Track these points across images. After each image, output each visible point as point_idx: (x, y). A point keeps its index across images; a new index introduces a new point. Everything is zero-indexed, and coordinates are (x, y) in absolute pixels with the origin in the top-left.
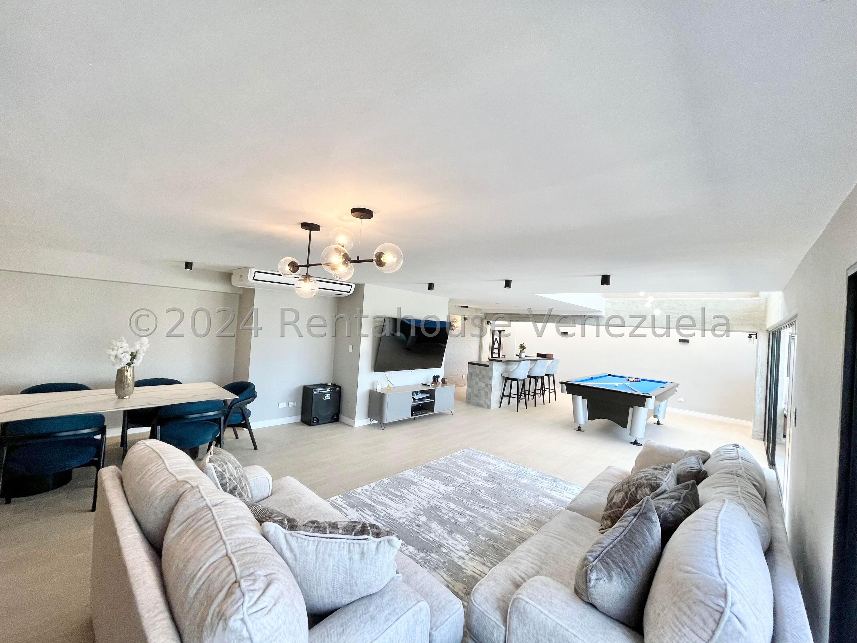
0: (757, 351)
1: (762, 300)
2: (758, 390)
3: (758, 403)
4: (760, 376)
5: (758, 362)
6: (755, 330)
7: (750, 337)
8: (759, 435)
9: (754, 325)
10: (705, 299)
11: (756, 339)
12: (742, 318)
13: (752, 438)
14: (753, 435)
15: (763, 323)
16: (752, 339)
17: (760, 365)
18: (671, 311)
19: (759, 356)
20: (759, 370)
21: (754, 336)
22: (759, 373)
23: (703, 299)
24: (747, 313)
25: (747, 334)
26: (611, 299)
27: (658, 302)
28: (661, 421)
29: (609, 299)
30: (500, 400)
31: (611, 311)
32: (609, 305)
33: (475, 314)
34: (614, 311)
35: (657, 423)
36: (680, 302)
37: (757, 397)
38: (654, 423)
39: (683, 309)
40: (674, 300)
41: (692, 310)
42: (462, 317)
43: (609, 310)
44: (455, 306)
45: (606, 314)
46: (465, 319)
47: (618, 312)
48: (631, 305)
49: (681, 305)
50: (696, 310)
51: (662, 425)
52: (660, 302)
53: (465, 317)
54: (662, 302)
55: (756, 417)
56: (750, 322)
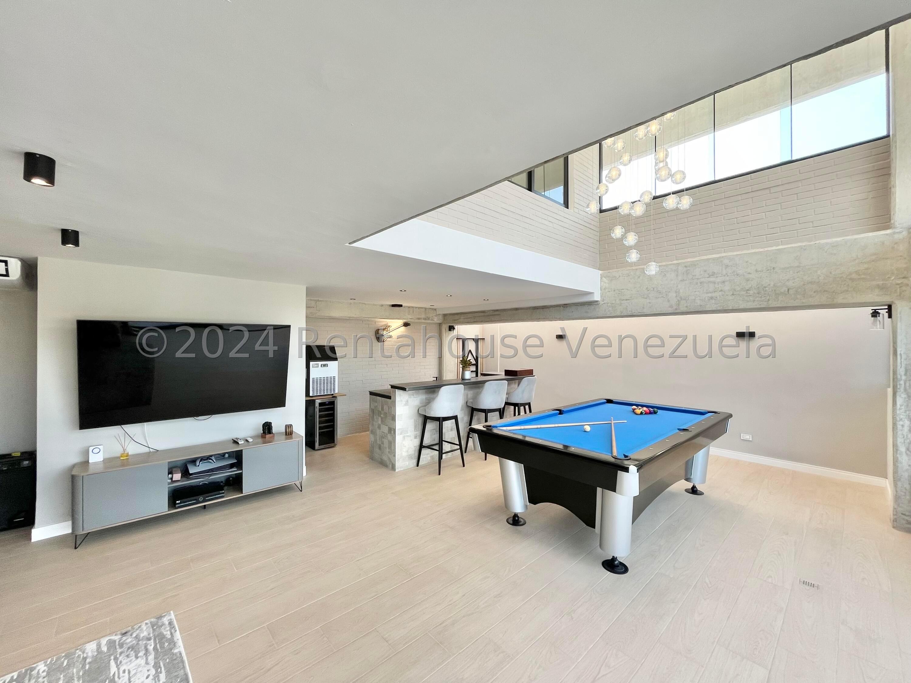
0: (895, 343)
1: (900, 233)
2: (903, 426)
3: (904, 453)
4: (904, 396)
5: (899, 367)
6: (887, 299)
7: (875, 314)
9: (882, 288)
10: (774, 248)
11: (890, 316)
12: (854, 276)
13: (894, 527)
14: (895, 520)
15: (905, 281)
16: (880, 318)
17: (903, 373)
18: (712, 279)
19: (899, 353)
20: (902, 382)
21: (884, 313)
22: (902, 390)
23: (769, 249)
24: (866, 266)
25: (870, 310)
26: (609, 271)
27: (686, 267)
28: (699, 488)
29: (606, 271)
30: (417, 454)
31: (609, 292)
32: (606, 282)
33: (423, 316)
34: (614, 291)
35: (691, 491)
36: (726, 261)
37: (900, 440)
38: (687, 491)
39: (732, 273)
40: (713, 259)
41: (749, 273)
42: (400, 322)
43: (607, 290)
44: (382, 306)
45: (601, 297)
46: (406, 325)
47: (620, 292)
48: (641, 278)
49: (727, 266)
50: (756, 271)
51: (701, 494)
52: (689, 267)
53: (405, 321)
54: (694, 265)
55: (899, 484)
56: (874, 283)
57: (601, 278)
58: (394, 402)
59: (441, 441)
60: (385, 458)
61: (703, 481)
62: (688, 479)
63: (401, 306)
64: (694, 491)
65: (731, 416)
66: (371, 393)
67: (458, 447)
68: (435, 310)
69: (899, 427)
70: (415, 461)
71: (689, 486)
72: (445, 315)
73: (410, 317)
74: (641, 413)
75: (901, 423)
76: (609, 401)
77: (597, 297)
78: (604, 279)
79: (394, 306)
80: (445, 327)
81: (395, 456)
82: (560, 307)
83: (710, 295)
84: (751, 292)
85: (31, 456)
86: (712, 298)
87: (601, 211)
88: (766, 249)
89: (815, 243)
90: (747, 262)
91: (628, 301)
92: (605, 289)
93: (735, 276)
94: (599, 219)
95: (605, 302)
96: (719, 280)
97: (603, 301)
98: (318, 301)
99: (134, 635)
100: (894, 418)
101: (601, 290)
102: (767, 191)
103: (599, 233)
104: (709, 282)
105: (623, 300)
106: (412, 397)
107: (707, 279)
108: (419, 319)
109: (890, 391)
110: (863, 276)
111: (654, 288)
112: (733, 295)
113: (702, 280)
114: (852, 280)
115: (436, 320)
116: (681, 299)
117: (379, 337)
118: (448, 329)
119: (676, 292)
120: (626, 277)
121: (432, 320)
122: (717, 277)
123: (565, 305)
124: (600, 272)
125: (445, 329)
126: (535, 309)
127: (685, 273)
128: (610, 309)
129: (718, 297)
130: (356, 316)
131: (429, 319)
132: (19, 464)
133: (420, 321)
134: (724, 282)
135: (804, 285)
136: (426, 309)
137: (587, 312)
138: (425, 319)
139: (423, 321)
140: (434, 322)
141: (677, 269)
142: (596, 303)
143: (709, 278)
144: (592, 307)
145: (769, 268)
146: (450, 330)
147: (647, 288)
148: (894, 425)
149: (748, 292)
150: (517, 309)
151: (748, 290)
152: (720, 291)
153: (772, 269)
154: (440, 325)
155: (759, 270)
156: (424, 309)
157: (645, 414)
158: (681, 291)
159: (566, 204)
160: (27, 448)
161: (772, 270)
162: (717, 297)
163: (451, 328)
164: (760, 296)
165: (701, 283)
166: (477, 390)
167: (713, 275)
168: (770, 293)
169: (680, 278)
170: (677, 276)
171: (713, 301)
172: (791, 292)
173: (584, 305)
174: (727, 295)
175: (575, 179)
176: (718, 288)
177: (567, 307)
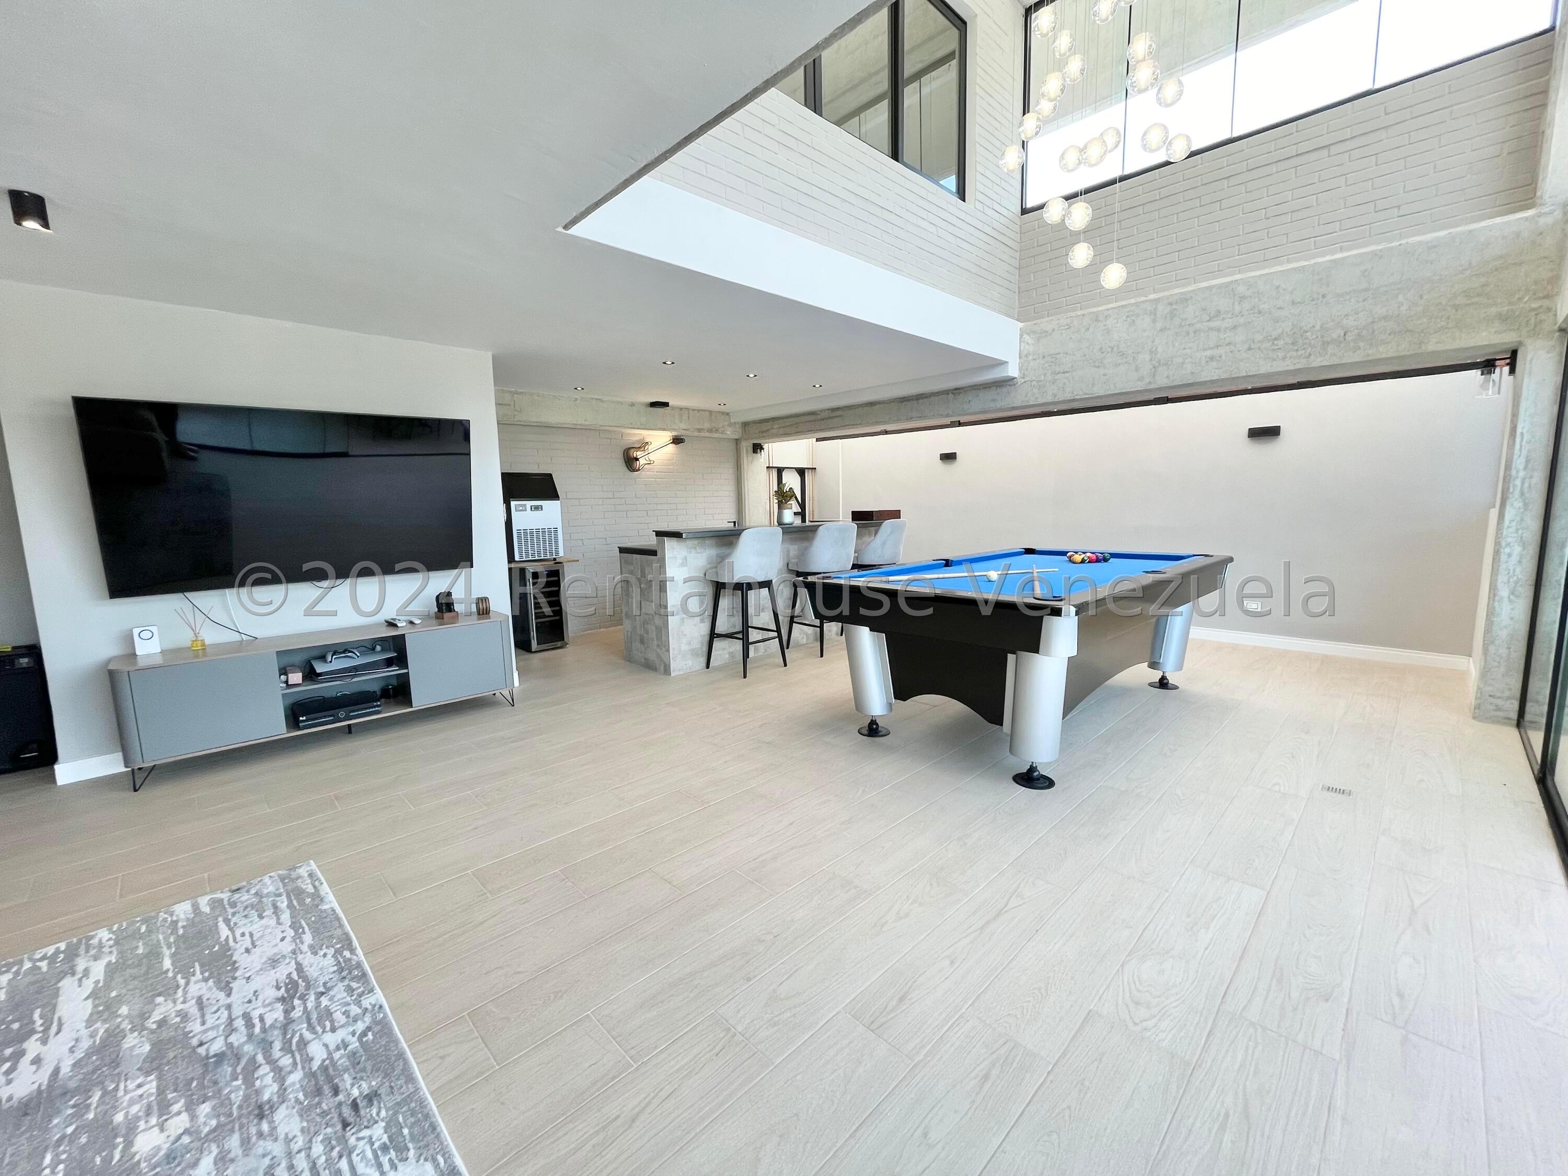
0: (1515, 415)
1: (1551, 213)
2: (1510, 555)
3: (1506, 600)
4: (1518, 504)
5: (1516, 457)
6: (1511, 339)
7: (1488, 369)
8: (1498, 709)
9: (1503, 318)
10: (1329, 258)
11: (1512, 371)
12: (1461, 300)
13: (1474, 718)
14: (1478, 707)
15: (1546, 303)
16: (1495, 375)
17: (1521, 467)
18: (1213, 324)
19: (1519, 430)
20: (1518, 482)
21: (1503, 365)
22: (1517, 493)
23: (1320, 260)
24: (1483, 280)
26: (1034, 322)
27: (1170, 304)
28: (1172, 679)
29: (1029, 323)
30: (705, 649)
31: (1035, 359)
32: (1030, 342)
33: (707, 425)
34: (1044, 357)
35: (1158, 685)
36: (1241, 289)
37: (1502, 578)
38: (1151, 685)
39: (1252, 309)
40: (1220, 287)
41: (1280, 308)
42: (667, 436)
43: (1030, 358)
44: (633, 405)
45: (1020, 370)
46: (677, 441)
47: (1053, 360)
48: (1091, 330)
49: (1242, 298)
50: (1293, 303)
51: (1175, 688)
52: (1176, 303)
53: (675, 433)
54: (1184, 300)
55: (1492, 649)
56: (1494, 310)
57: (1021, 336)
58: (663, 559)
59: (746, 626)
60: (652, 656)
61: (1180, 667)
62: (1154, 665)
63: (666, 405)
64: (1163, 684)
65: (1231, 560)
66: (623, 550)
67: (775, 634)
68: (728, 414)
69: (1503, 557)
70: (703, 660)
71: (1156, 676)
72: (745, 425)
73: (683, 426)
74: (1083, 561)
75: (1507, 550)
76: (1029, 551)
77: (1013, 371)
78: (1025, 336)
79: (654, 405)
80: (746, 446)
81: (668, 651)
82: (948, 394)
83: (1209, 353)
84: (1281, 343)
85: (34, 651)
86: (1212, 358)
87: (1024, 211)
88: (1313, 262)
89: (1398, 243)
90: (1278, 287)
91: (1067, 375)
92: (1026, 356)
93: (1255, 315)
94: (1020, 226)
95: (1026, 379)
96: (1228, 323)
97: (1024, 378)
98: (516, 393)
99: (253, 891)
100: (1497, 544)
101: (1020, 358)
102: (1325, 152)
103: (1018, 254)
104: (1211, 329)
105: (1059, 373)
106: (693, 551)
107: (1206, 324)
108: (699, 430)
109: (1494, 513)
110: (1474, 300)
111: (1112, 348)
112: (1250, 349)
113: (1198, 326)
114: (1456, 307)
115: (730, 433)
116: (1160, 364)
117: (630, 462)
118: (751, 449)
119: (1151, 352)
120: (1064, 331)
121: (723, 433)
122: (1223, 319)
123: (956, 389)
124: (1021, 325)
125: (747, 450)
126: (902, 402)
127: (1168, 316)
128: (1035, 391)
129: (1223, 357)
130: (587, 423)
131: (717, 431)
132: (12, 663)
133: (702, 434)
134: (1235, 327)
135: (1373, 322)
136: (711, 412)
137: (994, 400)
138: (710, 431)
139: (707, 434)
140: (724, 436)
141: (1155, 309)
142: (1010, 383)
143: (1210, 323)
144: (1004, 390)
145: (1315, 296)
146: (755, 451)
147: (1101, 349)
148: (1497, 553)
149: (1276, 342)
150: (871, 404)
151: (1276, 339)
152: (1227, 345)
153: (1320, 296)
154: (737, 441)
155: (1299, 300)
156: (707, 413)
157: (1089, 562)
158: (1160, 349)
159: (961, 193)
160: (23, 640)
161: (1321, 299)
162: (1221, 357)
163: (757, 448)
164: (1296, 348)
165: (1195, 332)
166: (805, 544)
167: (1217, 316)
168: (1313, 341)
169: (1159, 325)
170: (1154, 321)
171: (1214, 364)
172: (1350, 337)
173: (990, 387)
174: (1239, 351)
175: (977, 145)
176: (1225, 339)
177: (960, 393)
